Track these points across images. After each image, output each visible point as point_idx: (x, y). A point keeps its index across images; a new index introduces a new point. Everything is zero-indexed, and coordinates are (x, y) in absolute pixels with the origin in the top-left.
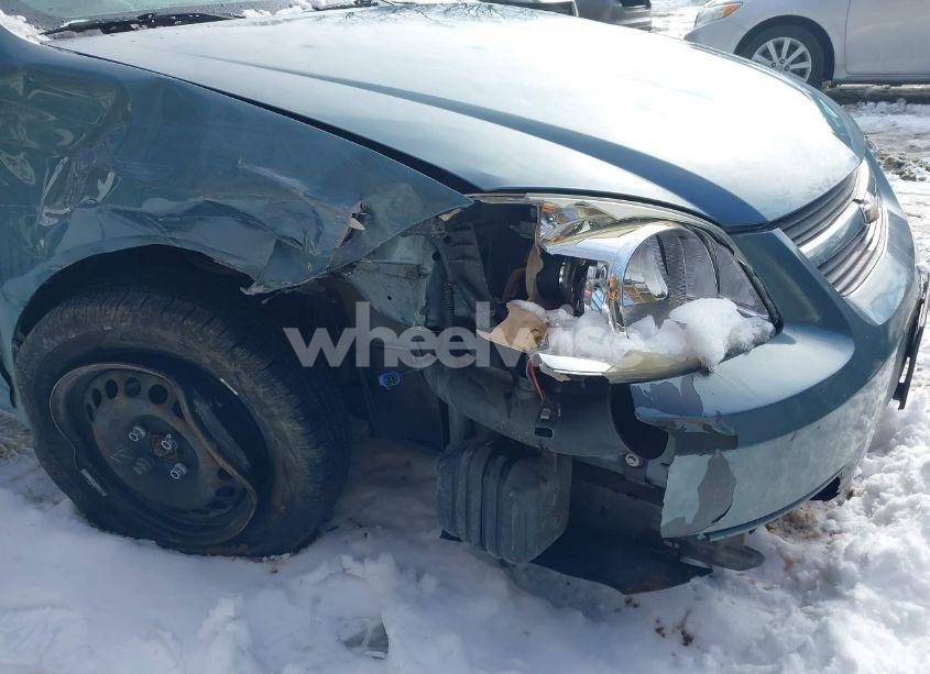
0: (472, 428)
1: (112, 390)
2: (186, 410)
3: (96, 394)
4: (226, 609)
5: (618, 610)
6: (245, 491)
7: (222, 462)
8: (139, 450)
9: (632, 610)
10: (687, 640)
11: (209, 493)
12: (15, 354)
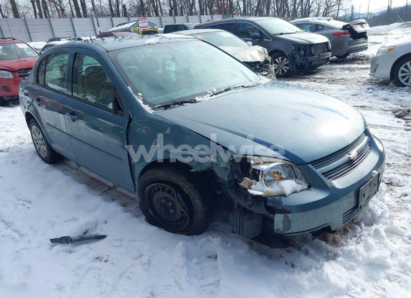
0: (239, 205)
1: (159, 190)
2: (175, 196)
3: (155, 190)
4: (181, 243)
5: (277, 258)
6: (187, 217)
7: (182, 209)
8: (163, 205)
9: (281, 258)
10: (293, 266)
11: (179, 217)
12: (139, 180)
